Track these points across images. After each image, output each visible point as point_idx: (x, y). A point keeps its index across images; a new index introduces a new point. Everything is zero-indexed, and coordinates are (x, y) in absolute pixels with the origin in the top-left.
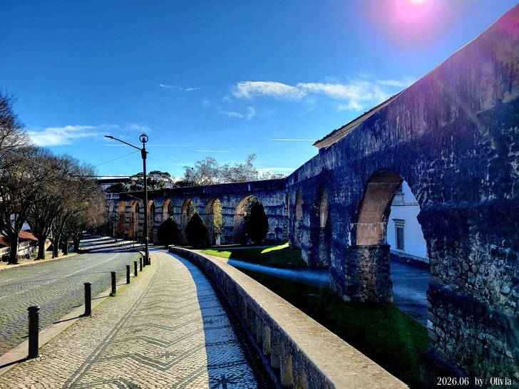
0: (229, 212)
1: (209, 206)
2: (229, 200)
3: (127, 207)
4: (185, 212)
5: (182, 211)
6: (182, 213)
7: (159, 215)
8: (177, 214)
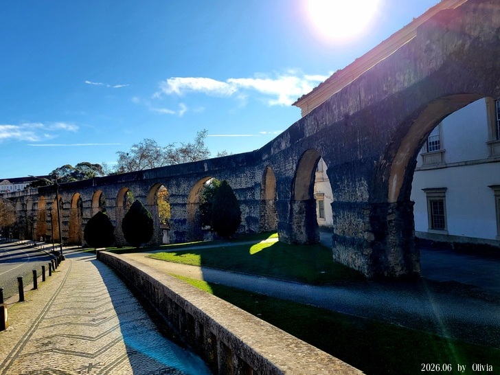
0: (180, 201)
1: (152, 194)
2: (178, 185)
3: (48, 203)
4: (121, 204)
5: (117, 204)
6: (117, 206)
7: (88, 210)
8: (111, 207)
